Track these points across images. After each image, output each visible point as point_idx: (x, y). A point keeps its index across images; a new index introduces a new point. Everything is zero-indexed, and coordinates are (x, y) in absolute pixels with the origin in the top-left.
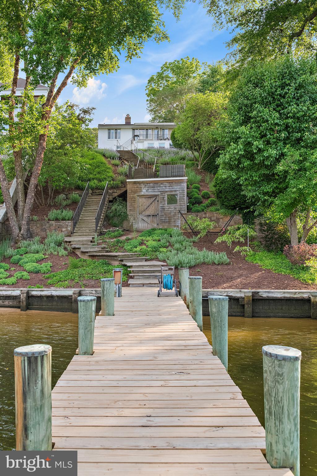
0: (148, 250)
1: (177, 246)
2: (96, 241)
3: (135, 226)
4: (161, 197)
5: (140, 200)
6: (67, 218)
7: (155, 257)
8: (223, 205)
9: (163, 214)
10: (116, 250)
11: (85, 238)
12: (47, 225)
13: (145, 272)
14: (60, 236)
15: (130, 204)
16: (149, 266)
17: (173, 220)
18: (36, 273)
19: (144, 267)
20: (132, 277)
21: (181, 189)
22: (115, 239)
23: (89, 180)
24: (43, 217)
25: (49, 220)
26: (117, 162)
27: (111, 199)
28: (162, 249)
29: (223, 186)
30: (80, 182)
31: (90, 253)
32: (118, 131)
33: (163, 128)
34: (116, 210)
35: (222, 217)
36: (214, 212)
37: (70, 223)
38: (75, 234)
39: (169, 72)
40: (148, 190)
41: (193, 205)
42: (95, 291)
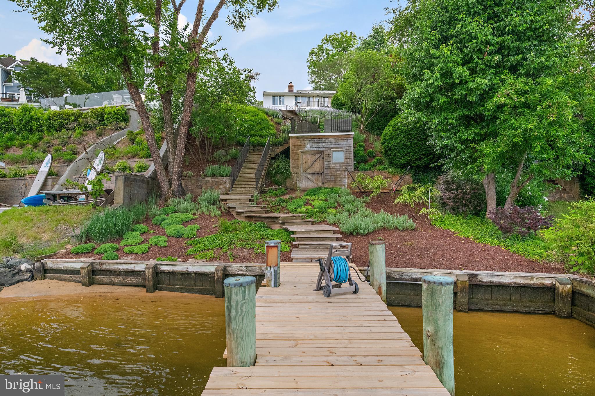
0: (314, 211)
1: (348, 206)
2: (255, 200)
3: (299, 185)
4: (326, 153)
5: (304, 156)
6: (224, 174)
7: (323, 219)
8: (391, 163)
9: (328, 172)
10: (278, 211)
11: (243, 196)
12: (203, 181)
13: (313, 239)
14: (215, 194)
15: (293, 161)
16: (317, 232)
17: (339, 179)
18: (178, 238)
19: (311, 232)
20: (296, 247)
21: (347, 145)
22: (277, 198)
23: (251, 136)
24: (200, 173)
25: (205, 176)
26: (280, 120)
27: (273, 156)
28: (330, 210)
29: (392, 142)
30: (240, 138)
31: (246, 214)
32: (282, 98)
33: (323, 96)
34: (278, 167)
35: (391, 176)
36: (383, 171)
37: (228, 180)
38: (233, 192)
39: (329, 44)
40: (312, 145)
41: (359, 163)
42: (246, 267)
